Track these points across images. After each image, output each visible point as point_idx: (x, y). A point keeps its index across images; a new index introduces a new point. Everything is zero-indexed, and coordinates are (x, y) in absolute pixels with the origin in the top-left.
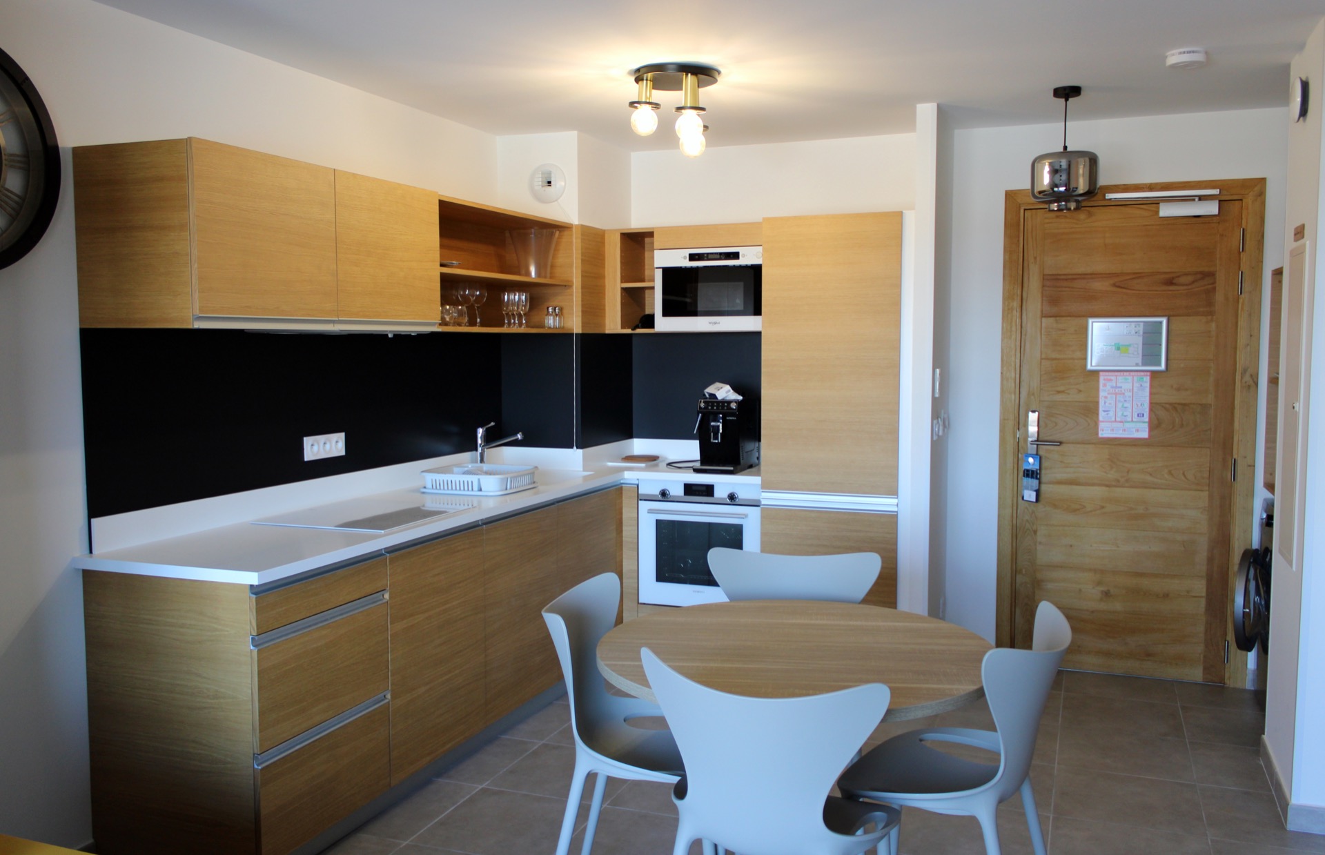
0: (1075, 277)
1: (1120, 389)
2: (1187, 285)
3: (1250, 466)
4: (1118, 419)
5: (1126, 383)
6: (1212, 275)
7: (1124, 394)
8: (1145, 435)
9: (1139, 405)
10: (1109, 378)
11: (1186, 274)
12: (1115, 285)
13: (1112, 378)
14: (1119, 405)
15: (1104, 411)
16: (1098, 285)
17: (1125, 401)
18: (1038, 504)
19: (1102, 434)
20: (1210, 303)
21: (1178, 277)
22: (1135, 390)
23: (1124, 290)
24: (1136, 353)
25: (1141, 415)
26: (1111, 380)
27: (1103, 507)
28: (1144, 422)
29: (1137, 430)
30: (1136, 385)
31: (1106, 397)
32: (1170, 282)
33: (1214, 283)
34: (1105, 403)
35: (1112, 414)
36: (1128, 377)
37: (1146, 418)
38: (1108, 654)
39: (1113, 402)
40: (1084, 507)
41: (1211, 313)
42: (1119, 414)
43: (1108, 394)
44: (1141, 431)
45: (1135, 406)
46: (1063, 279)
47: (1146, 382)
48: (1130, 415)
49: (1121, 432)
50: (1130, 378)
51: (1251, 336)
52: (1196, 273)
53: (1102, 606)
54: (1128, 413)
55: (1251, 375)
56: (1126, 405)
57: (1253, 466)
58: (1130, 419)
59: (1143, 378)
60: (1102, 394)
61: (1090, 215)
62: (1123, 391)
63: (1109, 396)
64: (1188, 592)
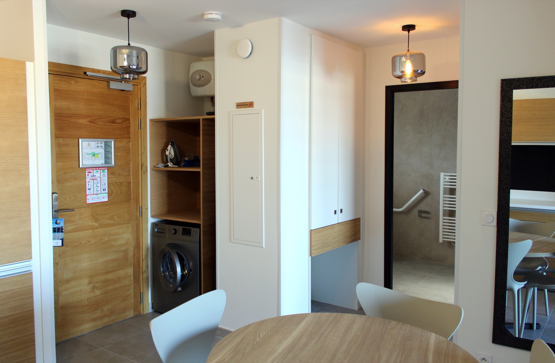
0: (71, 115)
1: (95, 177)
2: (119, 124)
3: (146, 209)
4: (95, 193)
5: (97, 174)
6: (129, 119)
7: (97, 179)
8: (106, 200)
9: (104, 185)
10: (90, 171)
11: (119, 118)
12: (90, 122)
13: (92, 171)
14: (95, 185)
15: (89, 189)
16: (83, 121)
17: (98, 183)
18: (62, 247)
19: (88, 202)
20: (129, 133)
21: (116, 119)
22: (101, 177)
23: (94, 125)
24: (102, 158)
25: (104, 190)
26: (91, 172)
27: (90, 241)
28: (106, 193)
29: (103, 198)
30: (102, 174)
31: (89, 182)
32: (113, 122)
33: (130, 123)
34: (89, 185)
35: (92, 190)
36: (98, 170)
37: (107, 191)
38: (95, 320)
39: (92, 184)
40: (81, 243)
41: (129, 138)
42: (95, 190)
43: (90, 180)
44: (104, 198)
45: (102, 185)
46: (65, 116)
47: (106, 172)
48: (100, 190)
49: (96, 199)
50: (99, 171)
51: (144, 149)
52: (122, 119)
53: (92, 295)
54: (99, 189)
55: (145, 167)
56: (98, 185)
57: (147, 208)
58: (100, 193)
59: (104, 171)
60: (87, 180)
61: (76, 82)
62: (96, 178)
63: (90, 181)
64: (126, 274)
